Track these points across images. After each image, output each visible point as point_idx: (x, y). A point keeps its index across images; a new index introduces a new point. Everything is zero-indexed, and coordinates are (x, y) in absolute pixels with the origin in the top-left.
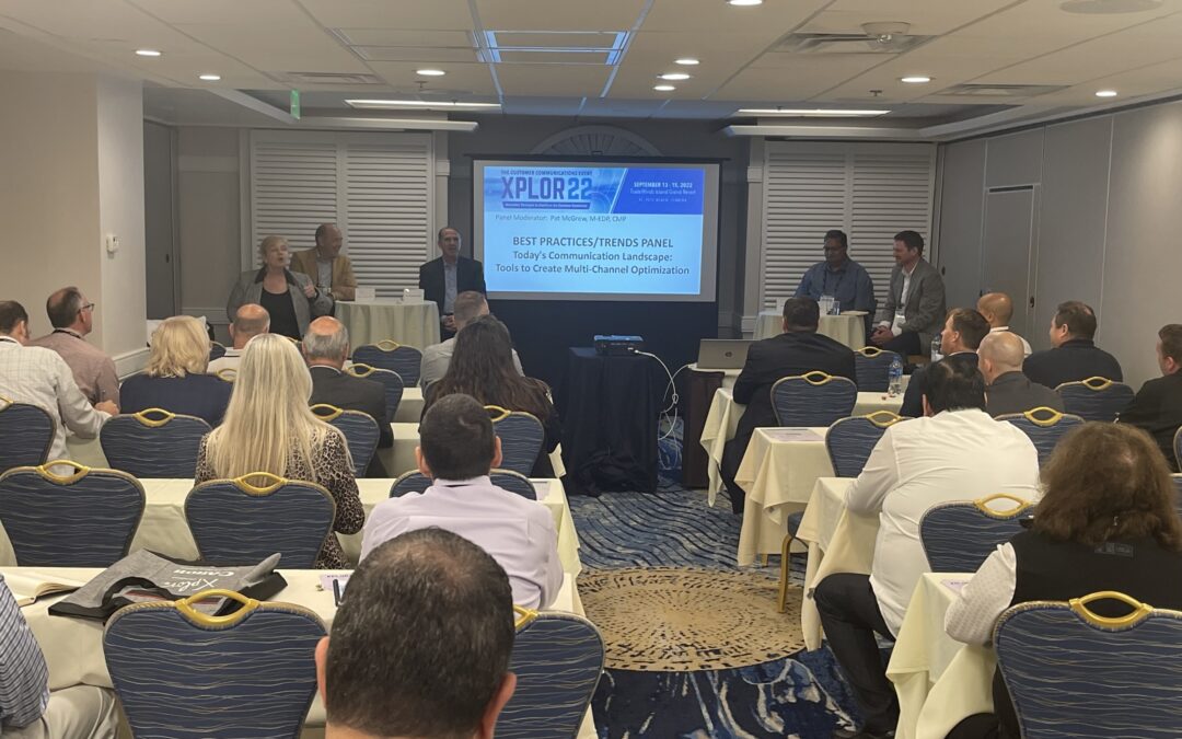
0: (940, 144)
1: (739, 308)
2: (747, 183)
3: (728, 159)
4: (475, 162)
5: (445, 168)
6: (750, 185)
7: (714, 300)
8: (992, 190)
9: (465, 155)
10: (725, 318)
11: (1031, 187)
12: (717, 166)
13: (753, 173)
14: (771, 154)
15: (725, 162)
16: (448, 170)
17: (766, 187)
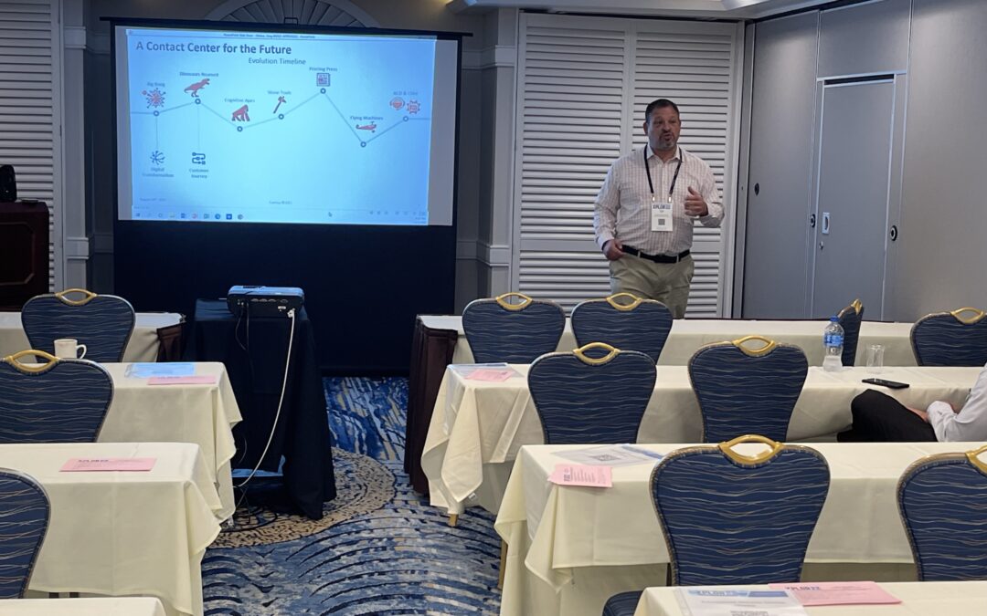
0: (748, 23)
1: (485, 234)
2: (496, 67)
3: (471, 35)
4: (116, 27)
5: (79, 38)
6: (498, 69)
7: (451, 224)
8: (828, 82)
9: (102, 19)
10: (466, 248)
11: (891, 76)
12: (456, 42)
13: (502, 55)
14: (528, 27)
15: (464, 38)
16: (85, 43)
17: (522, 72)
